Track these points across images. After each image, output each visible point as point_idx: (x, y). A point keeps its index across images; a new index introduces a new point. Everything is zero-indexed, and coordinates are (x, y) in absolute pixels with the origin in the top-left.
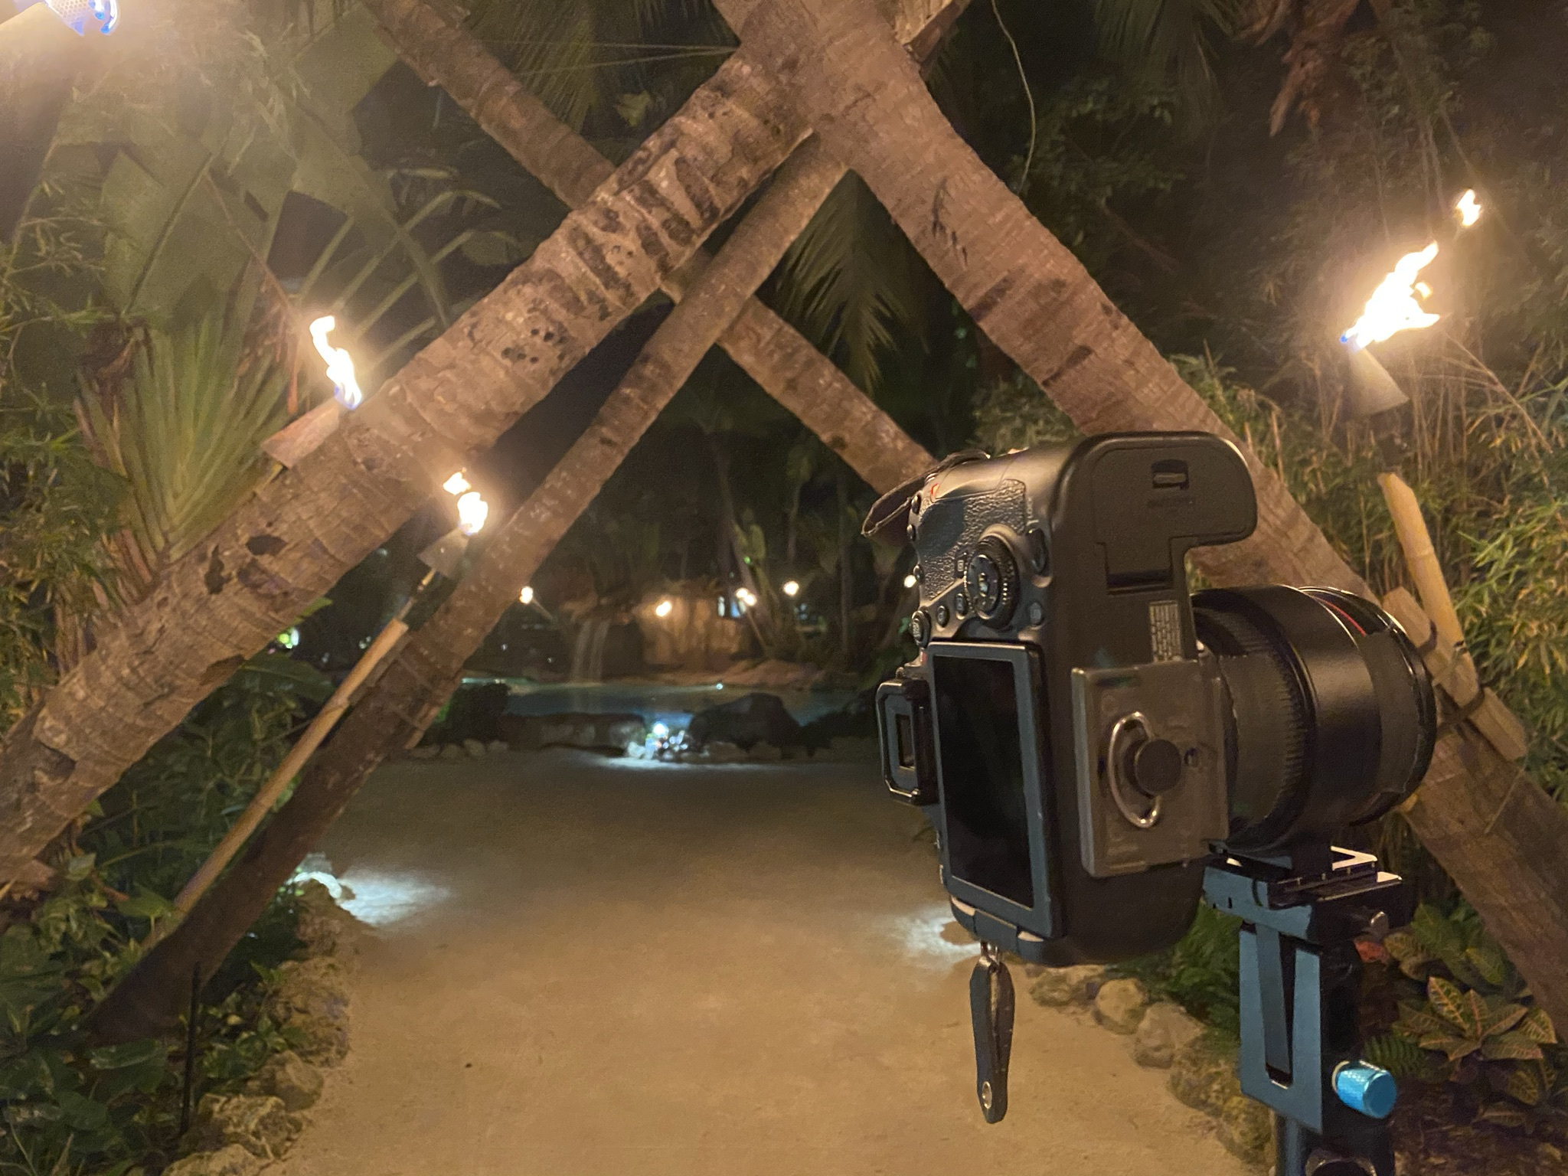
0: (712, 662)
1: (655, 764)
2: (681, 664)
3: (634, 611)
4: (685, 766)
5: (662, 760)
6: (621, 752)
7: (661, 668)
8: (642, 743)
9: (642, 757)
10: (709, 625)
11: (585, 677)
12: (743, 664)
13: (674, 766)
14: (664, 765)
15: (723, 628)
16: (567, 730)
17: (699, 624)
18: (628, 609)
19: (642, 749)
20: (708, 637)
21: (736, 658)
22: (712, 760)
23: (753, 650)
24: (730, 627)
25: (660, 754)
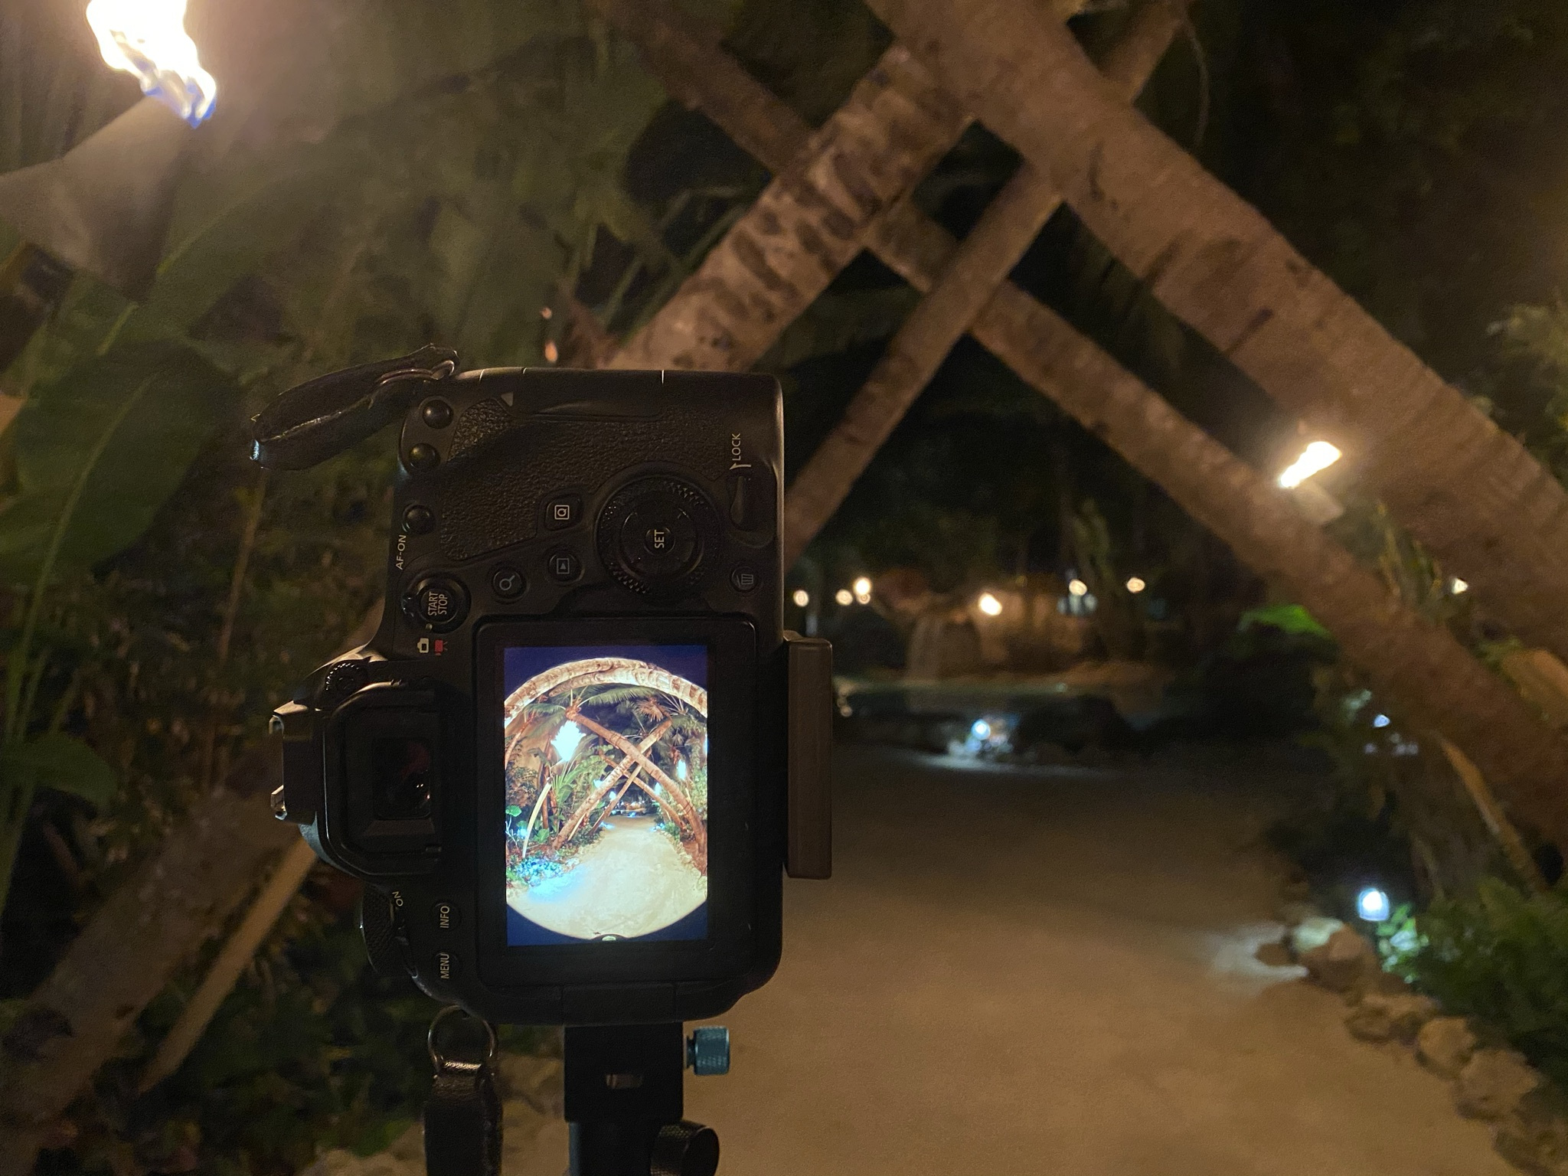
0: (1052, 663)
1: (977, 764)
4: (1007, 767)
5: (985, 761)
6: (944, 751)
8: (964, 743)
9: (964, 757)
10: (1048, 622)
11: (924, 675)
12: (1088, 664)
13: (999, 768)
14: (986, 765)
15: (1064, 626)
17: (1038, 622)
19: (963, 749)
20: (1046, 636)
21: (1079, 657)
22: (1038, 762)
23: (1096, 649)
24: (1072, 625)
25: (982, 754)
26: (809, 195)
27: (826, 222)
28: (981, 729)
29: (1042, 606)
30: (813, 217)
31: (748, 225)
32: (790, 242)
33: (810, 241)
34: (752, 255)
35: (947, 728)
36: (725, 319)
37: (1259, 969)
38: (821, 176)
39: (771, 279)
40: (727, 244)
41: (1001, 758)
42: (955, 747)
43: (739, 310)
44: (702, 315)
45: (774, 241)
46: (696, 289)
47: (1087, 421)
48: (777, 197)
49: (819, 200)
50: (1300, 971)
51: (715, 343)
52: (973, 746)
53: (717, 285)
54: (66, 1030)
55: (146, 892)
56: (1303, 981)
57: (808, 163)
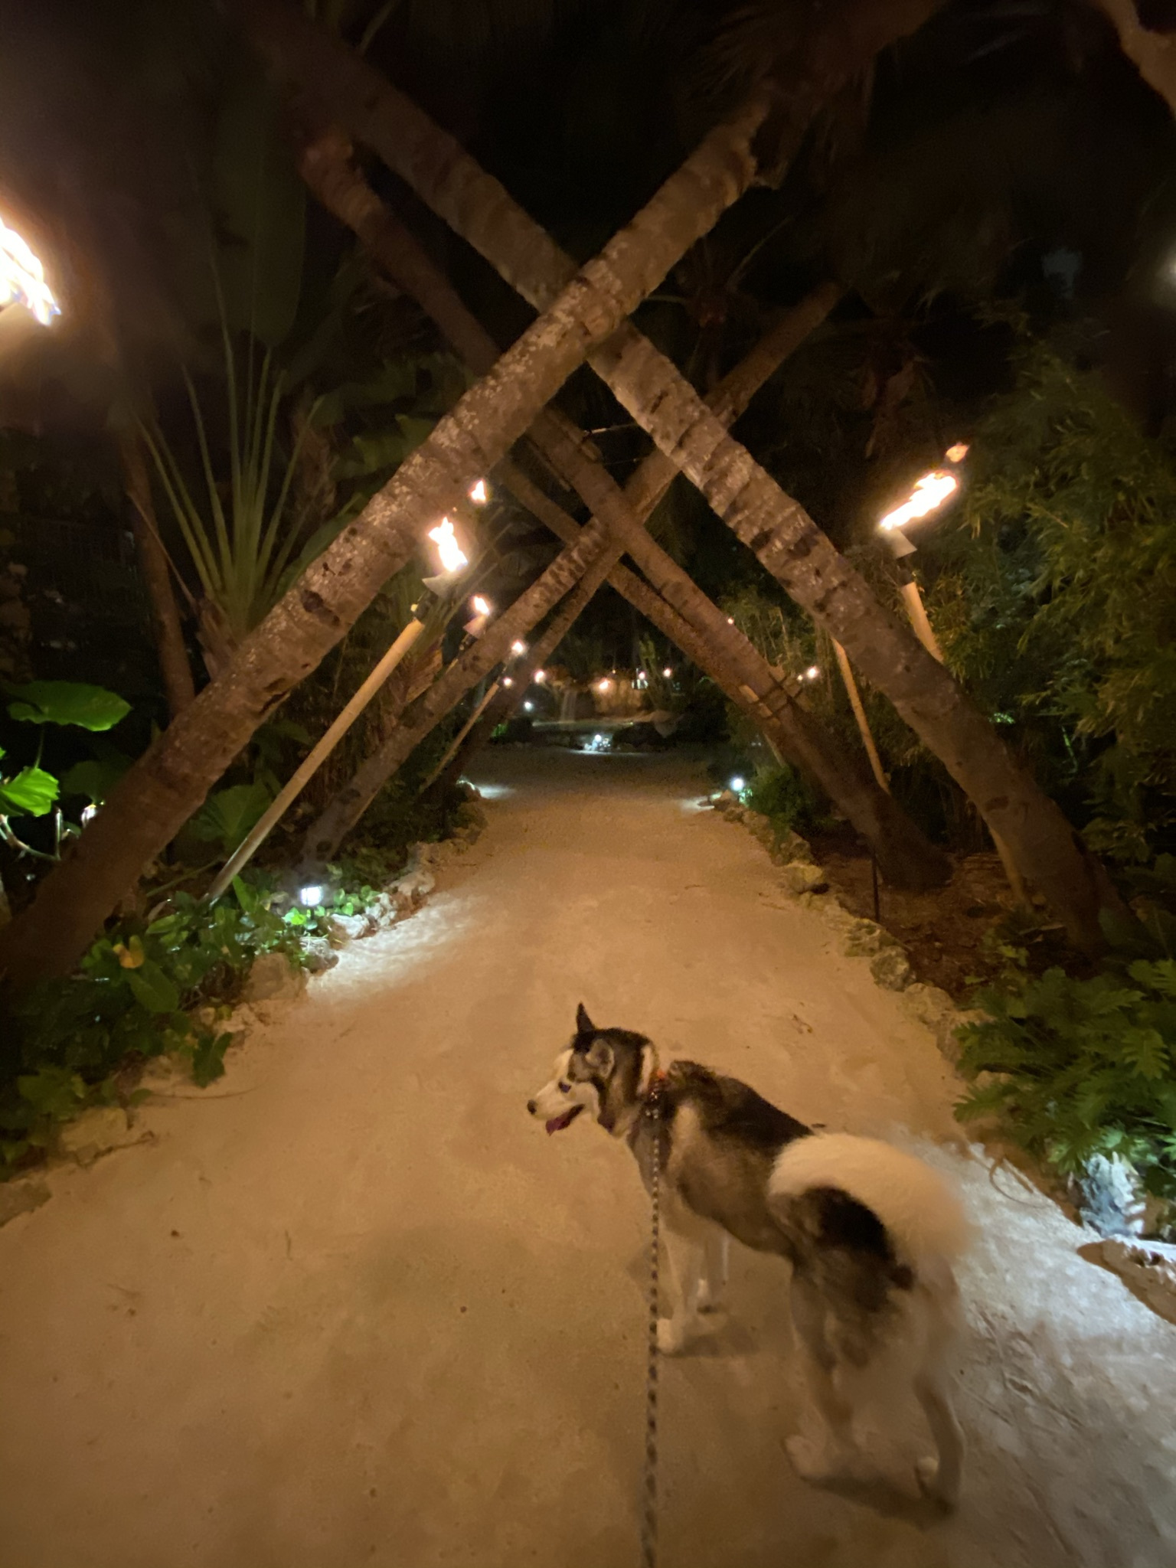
0: (628, 712)
1: (596, 753)
2: (613, 712)
3: (590, 686)
4: (609, 753)
5: (599, 751)
6: (582, 748)
7: (602, 715)
8: (591, 744)
9: (590, 750)
10: (627, 692)
11: (566, 719)
12: (643, 712)
13: (605, 754)
14: (600, 753)
15: (633, 694)
16: (558, 738)
17: (622, 692)
18: (586, 686)
19: (590, 747)
20: (626, 699)
21: (639, 709)
22: (622, 751)
23: (648, 705)
24: (637, 694)
25: (598, 748)
26: (571, 560)
27: (576, 568)
28: (598, 738)
29: (623, 685)
30: (572, 567)
31: (553, 567)
32: (566, 574)
33: (572, 573)
34: (555, 576)
35: (583, 738)
36: (548, 595)
37: (699, 808)
38: (575, 555)
39: (559, 582)
40: (548, 571)
41: (606, 750)
42: (586, 746)
43: (551, 591)
44: (542, 593)
45: (561, 572)
46: (538, 585)
47: (645, 614)
48: (562, 559)
49: (574, 562)
50: (713, 807)
51: (545, 601)
52: (595, 745)
53: (546, 585)
54: (359, 795)
55: (381, 756)
56: (714, 809)
57: (571, 550)
